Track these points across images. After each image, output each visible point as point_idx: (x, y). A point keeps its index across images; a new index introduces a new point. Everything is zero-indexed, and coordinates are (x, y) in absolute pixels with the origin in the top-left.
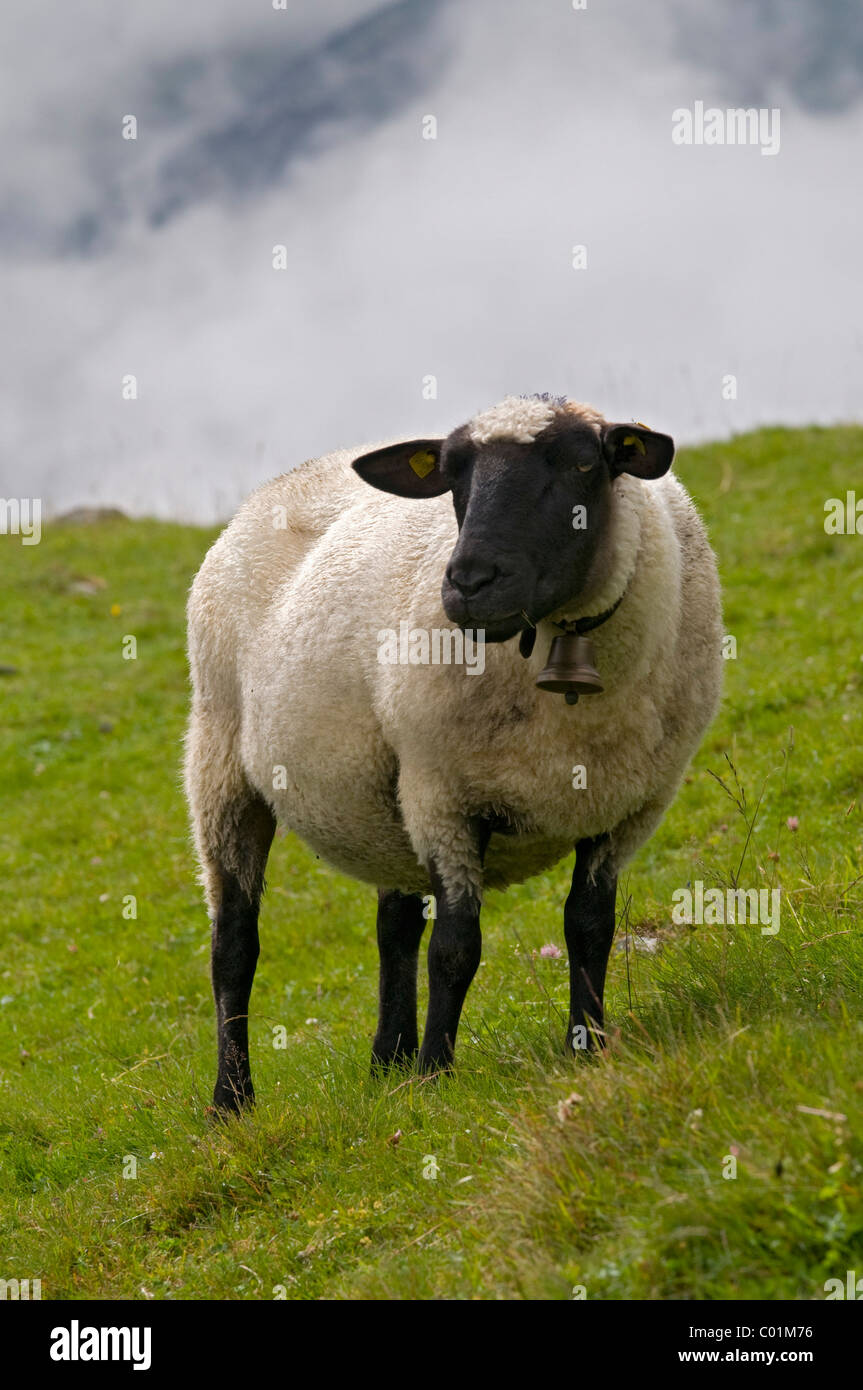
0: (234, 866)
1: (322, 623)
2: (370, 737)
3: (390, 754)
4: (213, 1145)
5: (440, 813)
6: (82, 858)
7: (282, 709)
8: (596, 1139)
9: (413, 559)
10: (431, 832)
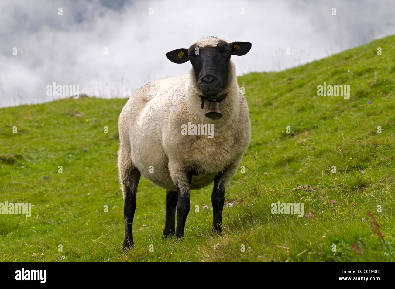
0: (129, 185)
1: (149, 126)
2: (162, 154)
3: (167, 158)
4: (124, 257)
5: (178, 170)
6: (82, 184)
7: (140, 148)
8: (224, 255)
9: (169, 106)
10: (176, 175)
